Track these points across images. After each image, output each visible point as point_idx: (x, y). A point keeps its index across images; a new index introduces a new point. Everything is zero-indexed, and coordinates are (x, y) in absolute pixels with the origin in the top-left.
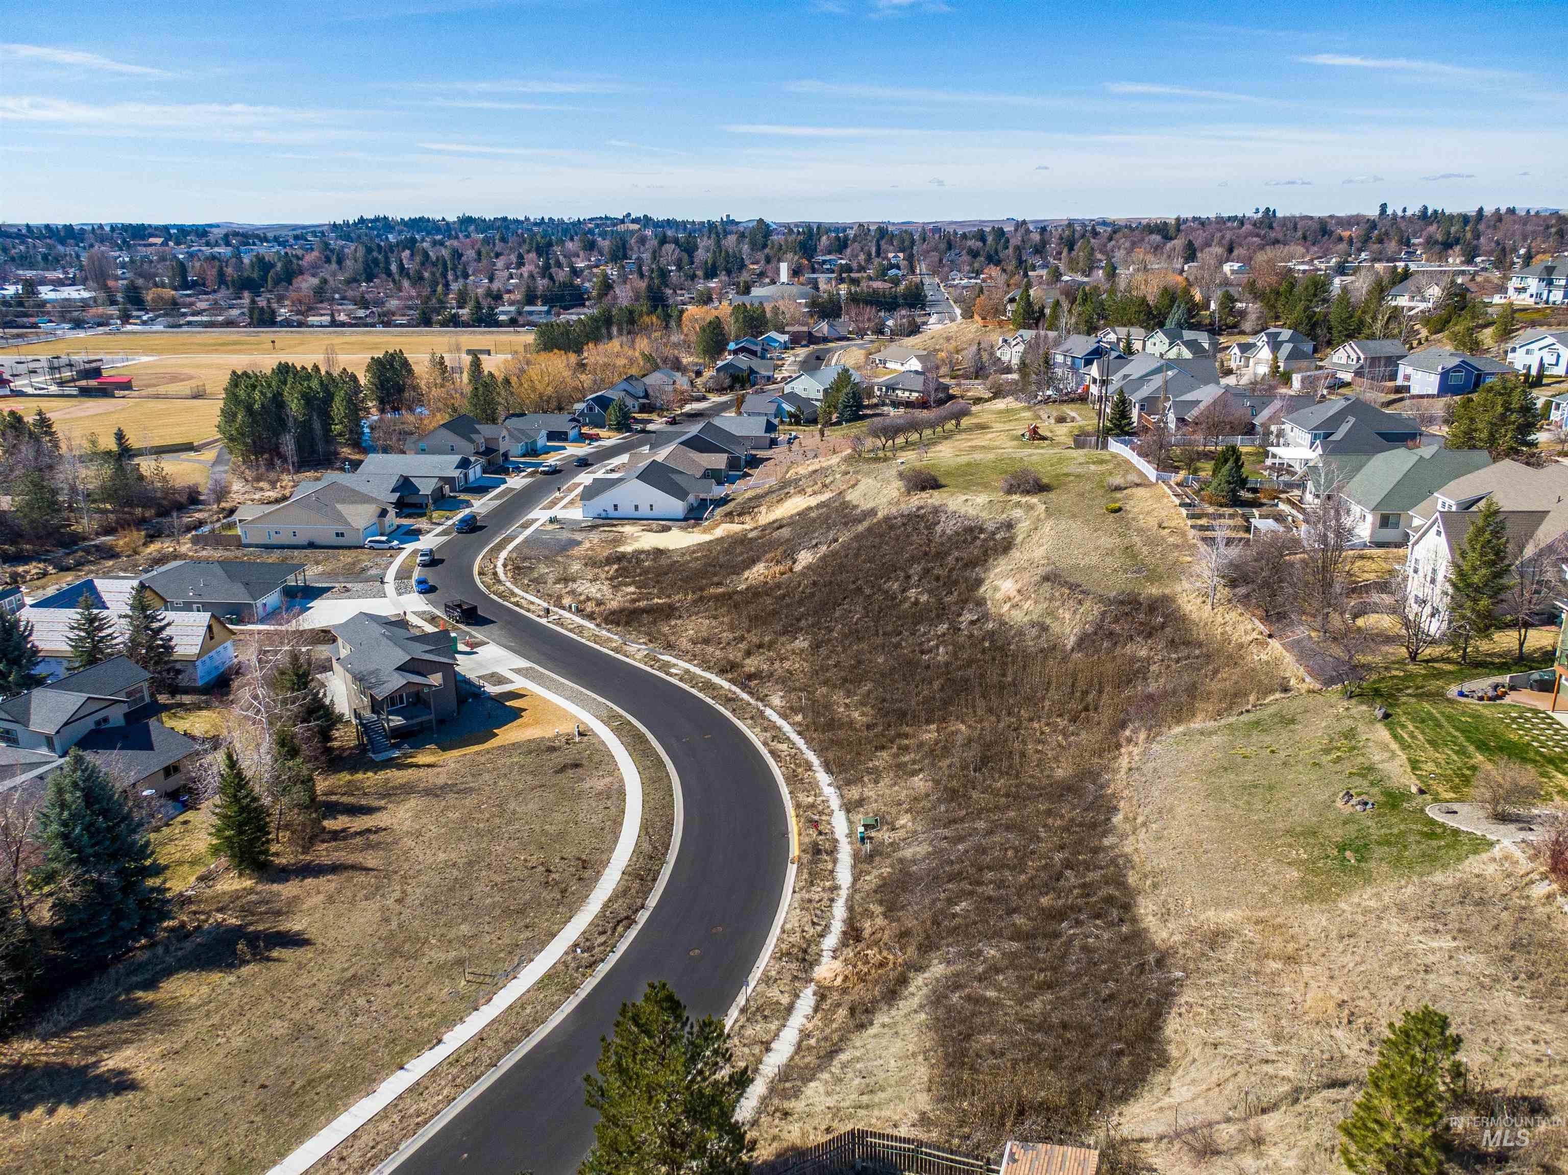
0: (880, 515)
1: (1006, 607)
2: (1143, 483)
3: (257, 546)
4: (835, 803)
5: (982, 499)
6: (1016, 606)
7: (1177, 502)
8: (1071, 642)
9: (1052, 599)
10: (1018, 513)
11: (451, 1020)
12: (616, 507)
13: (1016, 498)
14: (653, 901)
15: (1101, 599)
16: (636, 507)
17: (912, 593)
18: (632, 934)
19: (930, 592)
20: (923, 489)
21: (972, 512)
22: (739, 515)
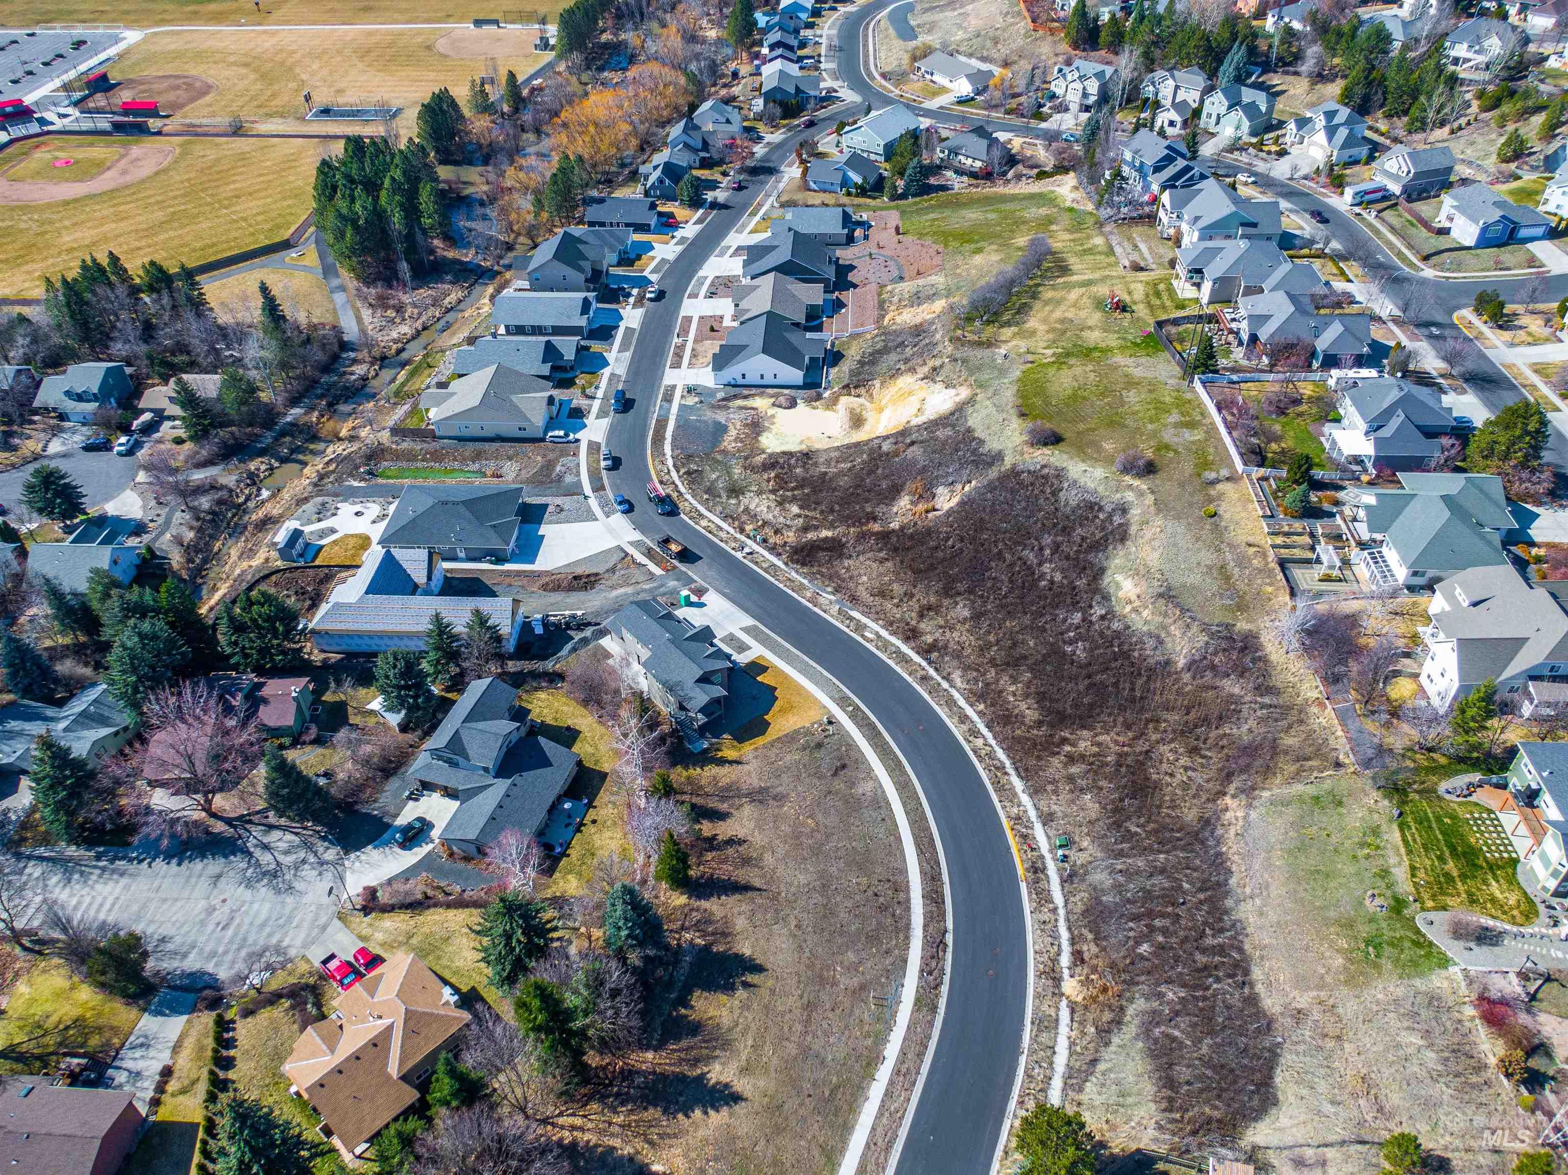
0: (1008, 462)
1: (1128, 608)
2: (1232, 478)
3: (450, 438)
4: (1032, 814)
5: (1099, 472)
6: (1135, 610)
7: (1261, 513)
8: (1181, 662)
9: (1166, 615)
10: (1130, 496)
11: (881, 1039)
12: (744, 376)
13: (1128, 480)
14: (950, 924)
15: (1205, 628)
16: (762, 377)
17: (1047, 568)
18: (949, 956)
19: (1063, 571)
20: (1045, 444)
21: (1091, 485)
22: (856, 387)
